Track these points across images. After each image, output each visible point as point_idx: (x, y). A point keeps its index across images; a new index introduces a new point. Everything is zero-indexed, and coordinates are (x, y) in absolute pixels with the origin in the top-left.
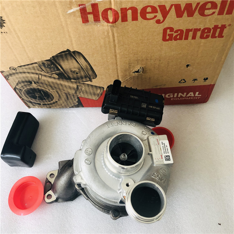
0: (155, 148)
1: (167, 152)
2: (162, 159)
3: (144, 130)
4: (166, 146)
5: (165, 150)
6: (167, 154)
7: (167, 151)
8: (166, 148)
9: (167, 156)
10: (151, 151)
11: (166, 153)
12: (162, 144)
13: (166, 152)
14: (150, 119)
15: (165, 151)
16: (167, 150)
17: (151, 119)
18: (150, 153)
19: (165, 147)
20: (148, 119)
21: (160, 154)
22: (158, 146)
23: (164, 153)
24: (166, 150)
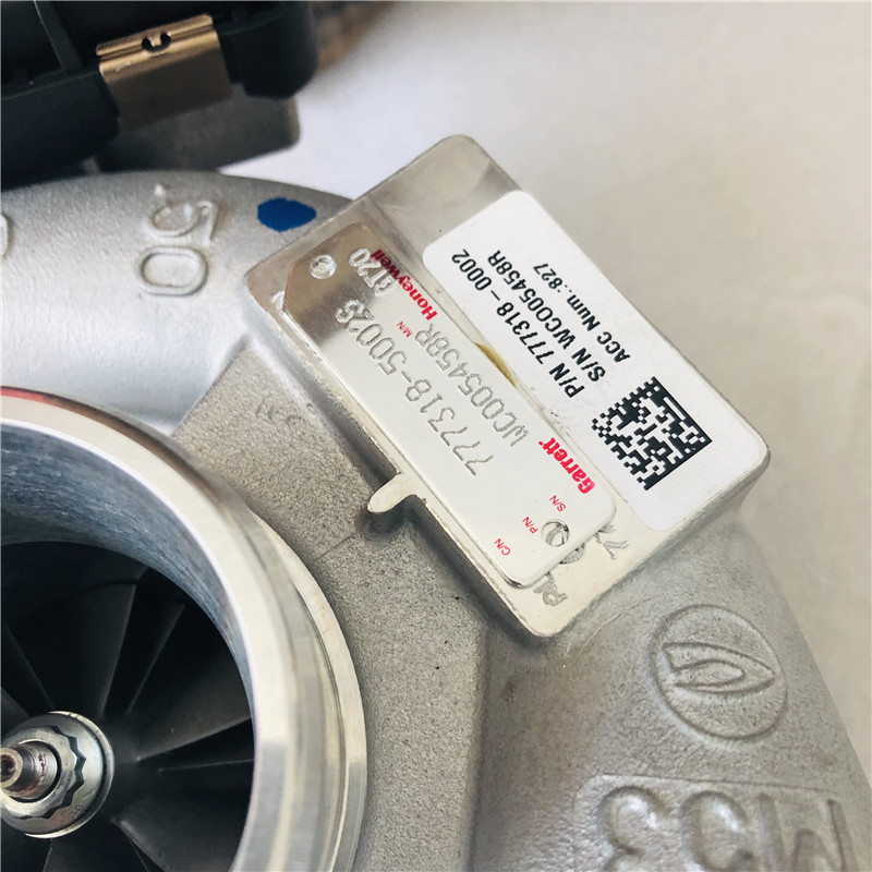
0: (415, 389)
1: (599, 355)
2: (586, 487)
3: (153, 236)
4: (533, 281)
5: (552, 343)
6: (621, 382)
7: (585, 339)
8: (556, 301)
9: (630, 410)
10: (378, 471)
11: (597, 373)
12: (481, 282)
13: (581, 356)
14: (146, 45)
15: (564, 356)
16: (573, 322)
17: (166, 40)
18: (383, 500)
19: (537, 306)
20: (120, 61)
21: (522, 432)
22: (430, 340)
23: (573, 391)
24: (566, 338)
